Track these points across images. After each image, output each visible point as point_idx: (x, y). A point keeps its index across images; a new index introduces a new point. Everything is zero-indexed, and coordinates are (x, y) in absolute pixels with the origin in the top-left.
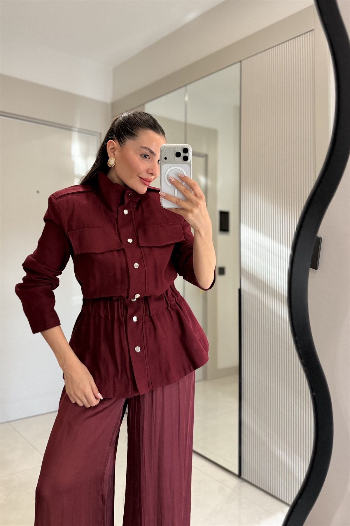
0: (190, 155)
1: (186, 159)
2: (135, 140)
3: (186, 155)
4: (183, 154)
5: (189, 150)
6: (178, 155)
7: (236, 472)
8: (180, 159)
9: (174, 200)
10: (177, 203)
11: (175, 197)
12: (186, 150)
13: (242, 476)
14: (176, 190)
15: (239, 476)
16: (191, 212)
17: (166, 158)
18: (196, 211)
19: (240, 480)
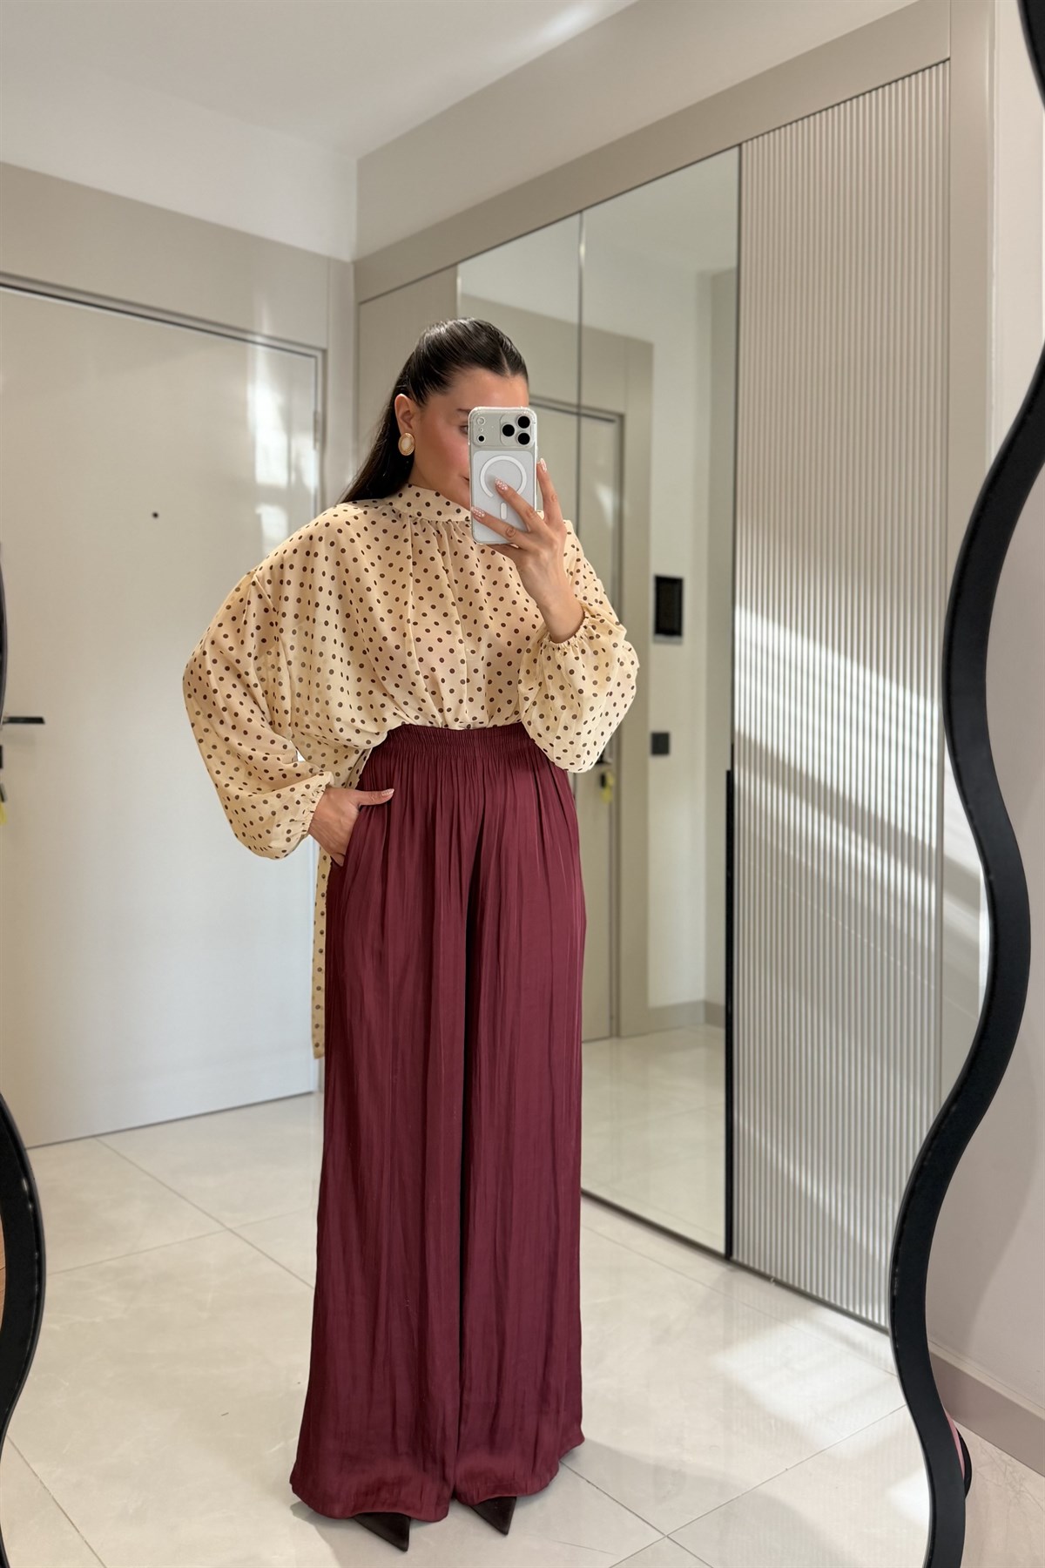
0: (533, 431)
1: (524, 439)
2: (445, 393)
3: (526, 430)
4: (518, 430)
5: (531, 424)
6: (508, 430)
7: (720, 1247)
8: (513, 439)
9: (503, 528)
10: (508, 536)
11: (503, 522)
12: (524, 422)
13: (735, 1257)
14: (504, 506)
15: (728, 1256)
16: (536, 554)
17: (481, 439)
18: (545, 554)
19: (729, 1267)
